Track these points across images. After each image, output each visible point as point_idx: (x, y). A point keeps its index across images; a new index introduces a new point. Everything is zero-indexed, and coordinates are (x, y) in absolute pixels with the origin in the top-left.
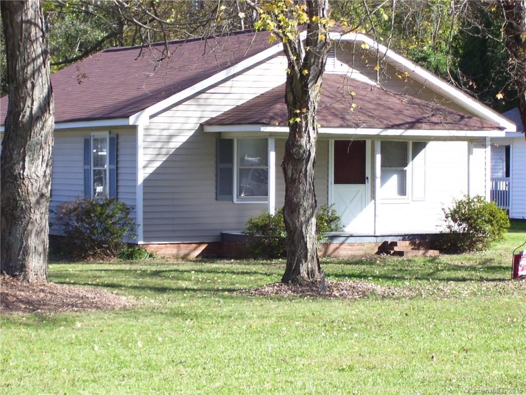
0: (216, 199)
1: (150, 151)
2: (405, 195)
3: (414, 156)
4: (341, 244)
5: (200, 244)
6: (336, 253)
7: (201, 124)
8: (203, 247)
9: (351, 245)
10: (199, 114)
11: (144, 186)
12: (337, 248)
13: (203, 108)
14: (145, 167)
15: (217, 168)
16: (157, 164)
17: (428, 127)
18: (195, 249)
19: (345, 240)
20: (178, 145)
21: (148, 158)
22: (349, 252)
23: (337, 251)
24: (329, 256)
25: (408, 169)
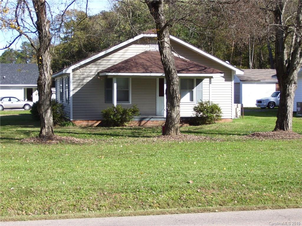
0: (105, 102)
1: (75, 83)
2: (193, 101)
3: (197, 85)
4: (148, 121)
5: (98, 121)
6: (145, 125)
7: (98, 72)
8: (99, 122)
9: (152, 121)
10: (96, 69)
11: (73, 97)
12: (146, 123)
13: (99, 66)
14: (73, 90)
15: (105, 90)
16: (79, 89)
17: (186, 72)
18: (96, 123)
19: (150, 119)
20: (88, 81)
21: (75, 86)
22: (151, 124)
23: (146, 124)
24: (142, 126)
25: (195, 90)
